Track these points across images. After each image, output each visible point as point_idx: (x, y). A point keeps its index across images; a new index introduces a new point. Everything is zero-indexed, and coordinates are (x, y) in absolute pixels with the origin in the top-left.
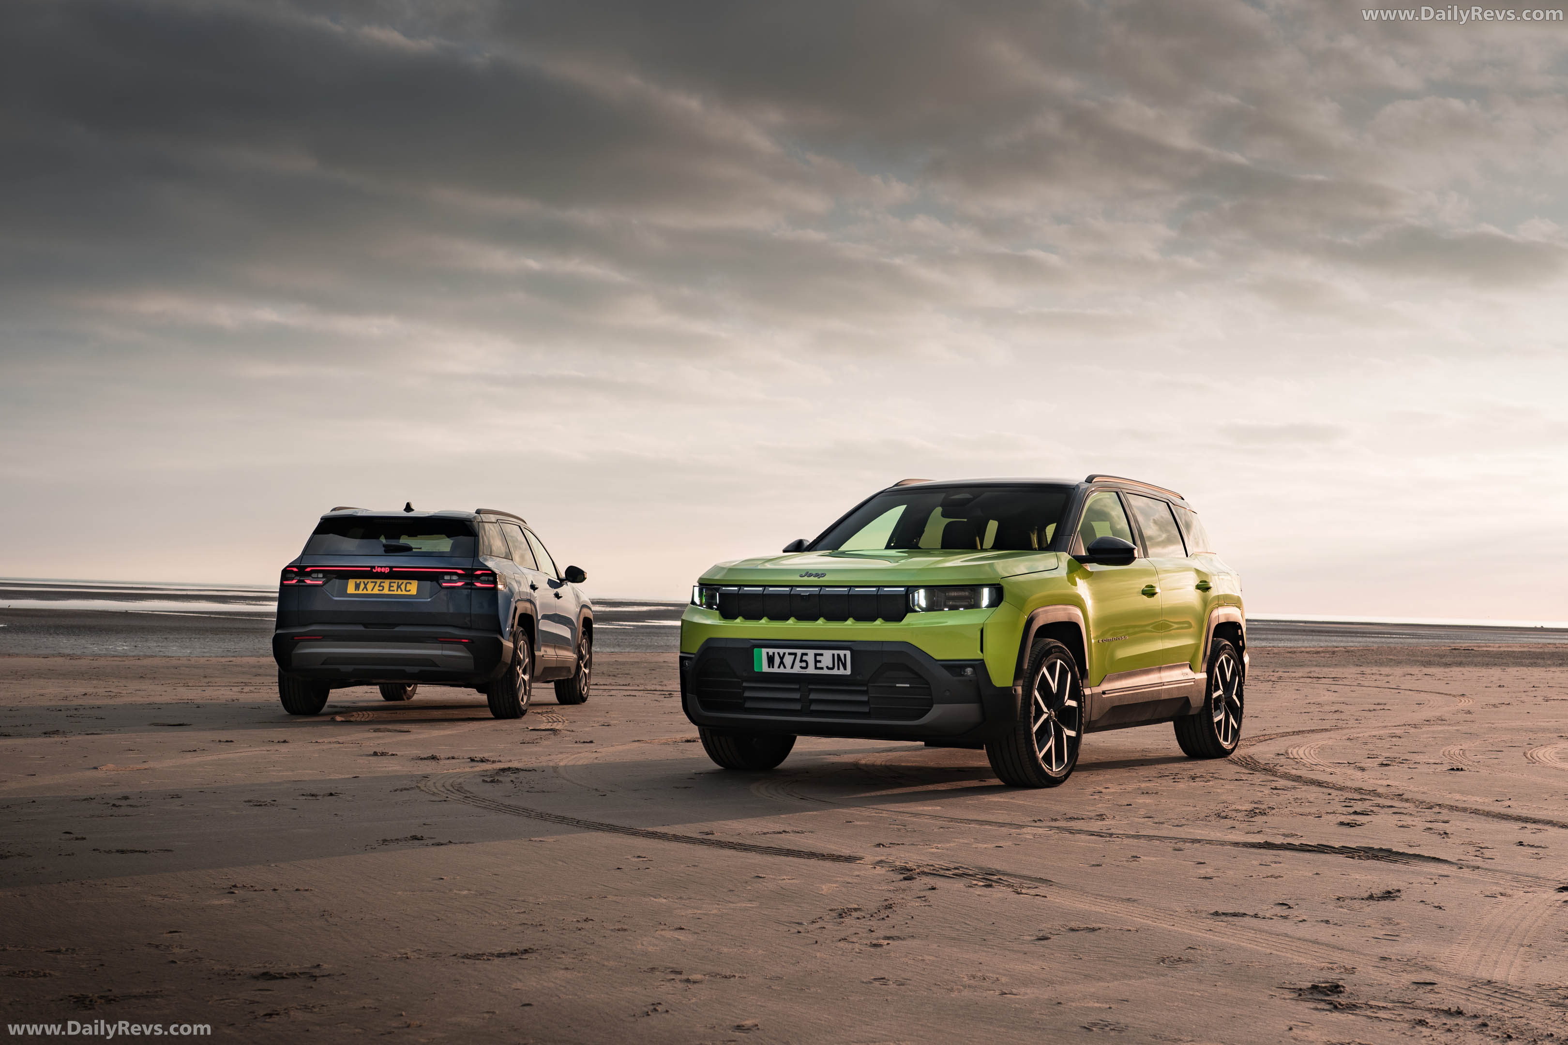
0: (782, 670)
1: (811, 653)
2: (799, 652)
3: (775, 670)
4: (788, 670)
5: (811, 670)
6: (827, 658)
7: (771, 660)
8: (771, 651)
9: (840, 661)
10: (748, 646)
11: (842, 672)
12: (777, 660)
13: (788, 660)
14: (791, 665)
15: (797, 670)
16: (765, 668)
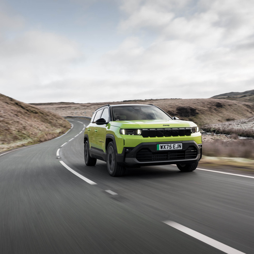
0: (165, 149)
1: (172, 145)
2: (169, 145)
3: (163, 149)
4: (166, 149)
5: (172, 149)
6: (176, 145)
7: (162, 147)
8: (162, 145)
9: (180, 146)
10: (155, 144)
11: (180, 149)
12: (163, 147)
13: (166, 147)
14: (167, 148)
15: (169, 149)
16: (160, 149)
